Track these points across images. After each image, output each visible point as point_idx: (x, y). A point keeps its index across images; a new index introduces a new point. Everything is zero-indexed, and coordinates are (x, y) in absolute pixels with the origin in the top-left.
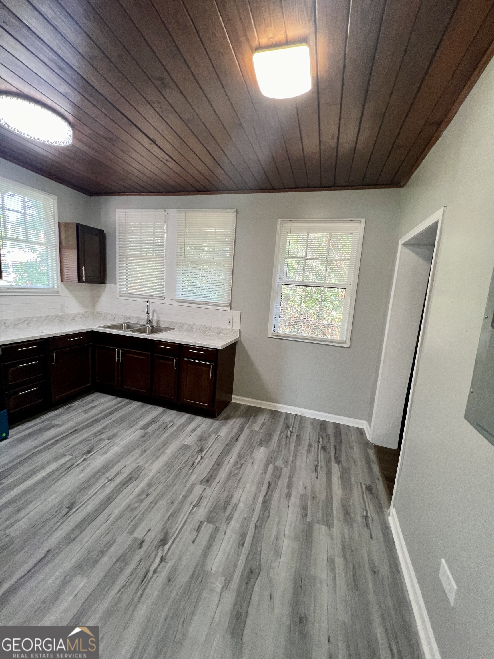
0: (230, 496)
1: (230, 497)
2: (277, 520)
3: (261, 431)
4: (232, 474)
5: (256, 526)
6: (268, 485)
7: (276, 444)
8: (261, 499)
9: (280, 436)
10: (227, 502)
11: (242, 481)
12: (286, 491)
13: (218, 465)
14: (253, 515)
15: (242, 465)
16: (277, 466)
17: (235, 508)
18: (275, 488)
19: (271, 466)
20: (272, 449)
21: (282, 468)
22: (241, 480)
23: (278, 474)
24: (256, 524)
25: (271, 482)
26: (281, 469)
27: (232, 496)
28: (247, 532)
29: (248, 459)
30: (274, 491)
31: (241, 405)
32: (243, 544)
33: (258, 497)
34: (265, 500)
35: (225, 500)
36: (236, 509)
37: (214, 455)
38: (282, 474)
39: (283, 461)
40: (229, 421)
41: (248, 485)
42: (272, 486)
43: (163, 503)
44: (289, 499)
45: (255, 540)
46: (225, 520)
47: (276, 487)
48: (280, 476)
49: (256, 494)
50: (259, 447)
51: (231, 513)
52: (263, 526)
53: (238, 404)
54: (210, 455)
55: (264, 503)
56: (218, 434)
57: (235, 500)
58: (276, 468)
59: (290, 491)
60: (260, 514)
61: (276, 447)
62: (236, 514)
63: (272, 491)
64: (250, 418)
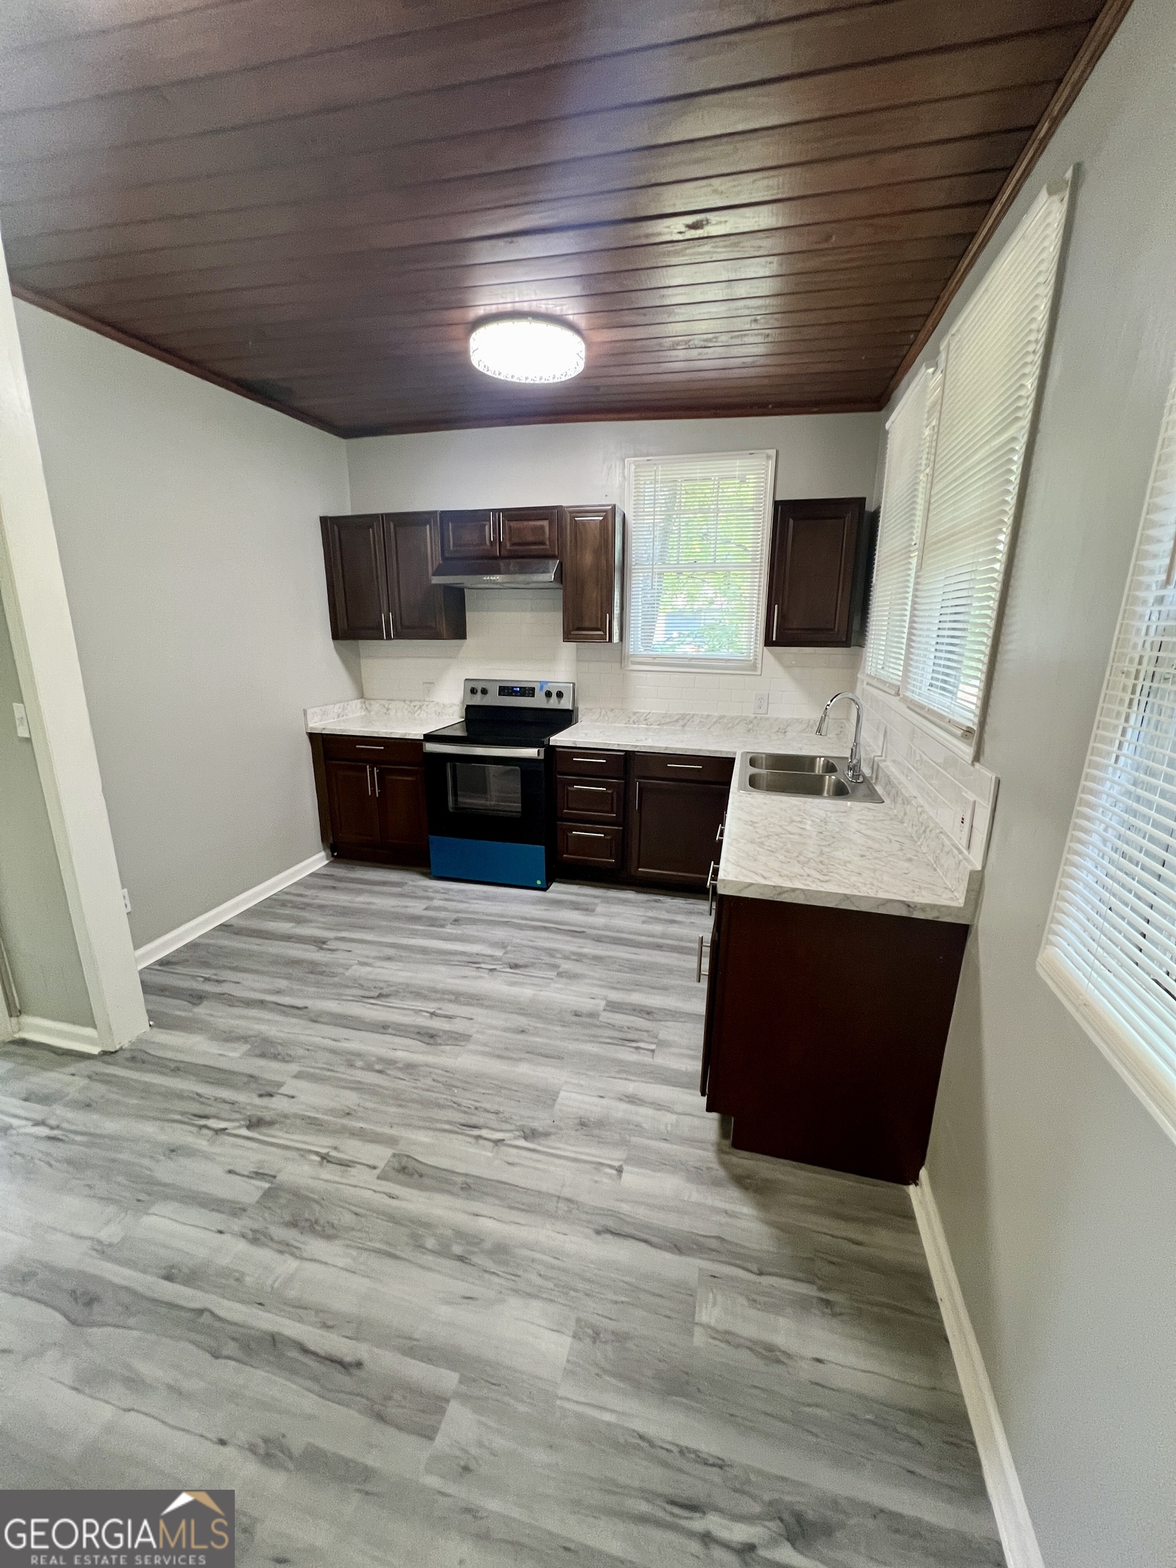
0: (331, 1231)
1: (329, 1232)
2: (188, 1385)
3: (699, 1339)
4: (421, 1231)
5: (201, 1312)
6: (348, 1359)
7: (607, 1417)
8: (291, 1328)
9: (683, 1451)
10: (314, 1228)
11: (389, 1265)
12: (297, 1443)
13: (466, 1188)
14: (242, 1302)
15: (461, 1259)
16: (441, 1411)
17: (286, 1248)
18: (323, 1386)
19: (448, 1379)
20: (561, 1393)
21: (431, 1438)
22: (390, 1262)
23: (392, 1410)
24: (206, 1314)
25: (354, 1371)
26: (428, 1434)
27: (329, 1238)
28: (199, 1288)
29: (496, 1279)
30: (309, 1383)
31: (916, 1232)
32: (169, 1278)
33: (301, 1320)
34: (279, 1346)
35: (322, 1222)
36: (281, 1252)
37: (516, 1169)
38: (392, 1431)
39: (474, 1451)
40: (734, 1193)
41: (360, 1284)
42: (340, 1378)
43: (350, 1099)
44: (252, 1449)
45: (163, 1310)
46: (256, 1226)
47: (327, 1393)
48: (381, 1418)
49: (317, 1312)
50: (572, 1323)
51: (272, 1239)
52: (194, 1336)
53: (912, 1217)
54: (511, 1160)
55: (274, 1340)
56: (625, 1168)
57: (315, 1246)
58: (436, 1404)
59: (291, 1466)
60: (236, 1324)
61: (579, 1416)
62: (265, 1255)
63: (315, 1379)
64: (812, 1283)
